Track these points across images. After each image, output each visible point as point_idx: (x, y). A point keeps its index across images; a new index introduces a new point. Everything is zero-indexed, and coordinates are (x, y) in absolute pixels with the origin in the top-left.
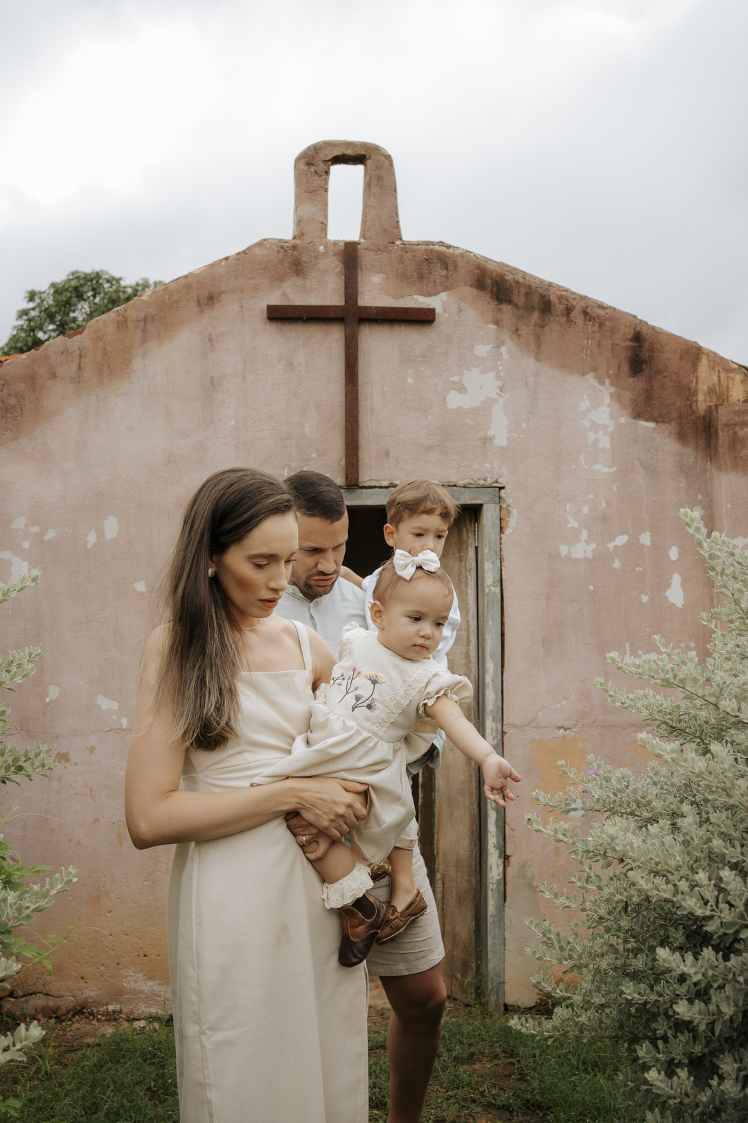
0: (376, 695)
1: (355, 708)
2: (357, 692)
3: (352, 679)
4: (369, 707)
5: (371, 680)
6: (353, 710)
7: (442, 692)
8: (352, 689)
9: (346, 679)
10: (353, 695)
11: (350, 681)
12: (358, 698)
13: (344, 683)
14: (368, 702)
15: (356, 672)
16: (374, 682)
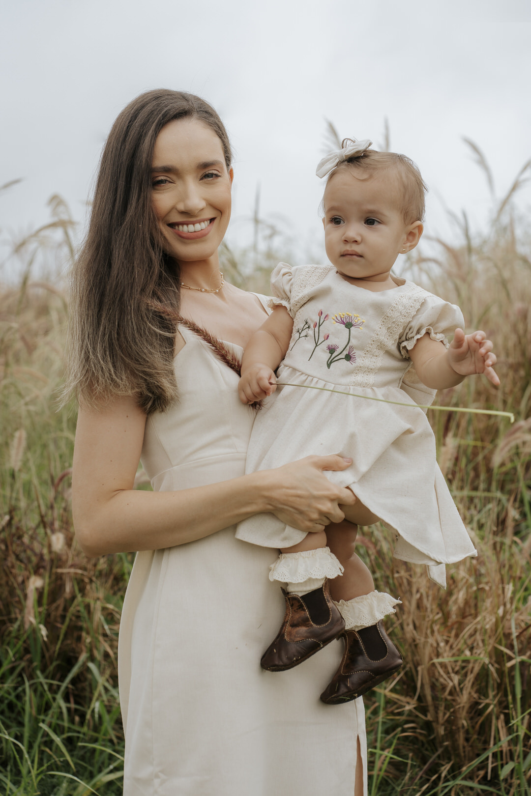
0: (353, 342)
1: (331, 362)
2: (329, 342)
3: (319, 326)
4: (348, 358)
5: (343, 323)
6: (329, 366)
7: (423, 332)
8: (321, 339)
9: (312, 326)
10: (324, 346)
11: (317, 329)
12: (332, 350)
13: (311, 332)
14: (345, 352)
15: (323, 316)
16: (349, 325)
